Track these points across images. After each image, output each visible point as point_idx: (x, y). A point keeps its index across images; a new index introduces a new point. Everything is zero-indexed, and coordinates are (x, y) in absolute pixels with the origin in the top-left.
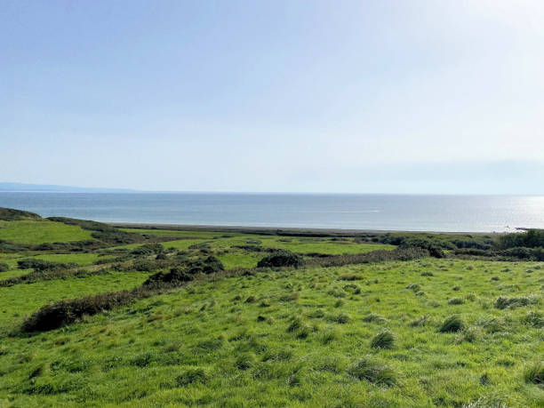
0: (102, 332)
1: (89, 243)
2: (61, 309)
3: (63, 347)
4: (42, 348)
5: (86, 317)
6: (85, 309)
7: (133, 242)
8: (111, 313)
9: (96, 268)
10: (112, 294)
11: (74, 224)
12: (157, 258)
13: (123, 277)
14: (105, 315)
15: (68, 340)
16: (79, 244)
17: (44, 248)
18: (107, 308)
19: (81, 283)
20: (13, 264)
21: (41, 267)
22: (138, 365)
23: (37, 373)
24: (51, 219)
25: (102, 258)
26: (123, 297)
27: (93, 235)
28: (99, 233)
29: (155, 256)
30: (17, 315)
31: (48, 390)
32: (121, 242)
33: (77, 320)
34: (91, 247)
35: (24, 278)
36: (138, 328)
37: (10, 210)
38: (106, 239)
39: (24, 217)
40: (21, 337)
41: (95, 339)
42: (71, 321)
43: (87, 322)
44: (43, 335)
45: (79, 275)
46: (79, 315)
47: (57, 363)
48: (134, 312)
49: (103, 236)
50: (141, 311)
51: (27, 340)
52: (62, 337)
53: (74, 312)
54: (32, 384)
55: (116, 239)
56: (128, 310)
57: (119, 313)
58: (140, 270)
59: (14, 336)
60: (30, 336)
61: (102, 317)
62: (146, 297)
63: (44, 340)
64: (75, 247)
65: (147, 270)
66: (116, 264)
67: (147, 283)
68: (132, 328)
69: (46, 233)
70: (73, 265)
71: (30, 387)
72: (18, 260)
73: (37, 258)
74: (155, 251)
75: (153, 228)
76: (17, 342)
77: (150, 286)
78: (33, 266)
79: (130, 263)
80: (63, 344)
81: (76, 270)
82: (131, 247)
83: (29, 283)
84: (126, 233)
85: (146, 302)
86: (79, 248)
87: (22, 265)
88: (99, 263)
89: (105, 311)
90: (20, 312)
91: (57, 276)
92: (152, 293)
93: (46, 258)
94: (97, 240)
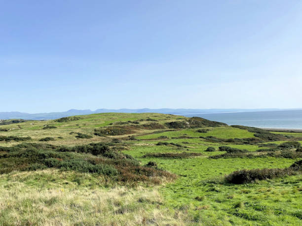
0: (268, 191)
1: (252, 140)
2: (244, 174)
3: (248, 195)
4: (237, 193)
5: (257, 181)
6: (257, 176)
7: (279, 140)
8: (272, 181)
9: (258, 154)
10: (271, 170)
11: (244, 129)
12: (297, 151)
13: (275, 160)
14: (269, 181)
15: (250, 192)
16: (248, 140)
17: (230, 141)
18: (269, 177)
19: (250, 161)
20: (217, 148)
21: (230, 151)
22: (297, 217)
23: (238, 206)
24: (233, 126)
25: (261, 148)
26: (278, 172)
27: (255, 135)
28: (258, 134)
29: (295, 149)
30: (221, 174)
31: (246, 217)
32: (271, 140)
33: (253, 182)
34: (254, 141)
35: (223, 156)
36: (292, 194)
37: (213, 122)
38: (263, 138)
39: (220, 125)
40: (225, 185)
41: (265, 194)
42: (250, 182)
43: (258, 184)
44: (236, 186)
45: (250, 157)
46: (253, 179)
47: (247, 203)
48: (287, 183)
49: (260, 136)
50: (291, 183)
51: (228, 187)
52: (245, 189)
53: (250, 176)
54: (236, 211)
55: (269, 138)
56: (282, 181)
57: (276, 182)
58: (286, 157)
59: (222, 184)
60: (229, 186)
61: (267, 182)
62: (294, 175)
63: (236, 189)
64: (245, 141)
65: (290, 157)
66: (270, 152)
67: (293, 166)
68: (287, 193)
69: (231, 133)
70: (245, 151)
71: (236, 212)
72: (219, 146)
73: (228, 146)
74: (295, 146)
75: (292, 132)
76: (224, 187)
77: (296, 168)
78: (226, 150)
79: (279, 152)
80: (247, 193)
81: (248, 154)
82: (279, 143)
83: (225, 158)
84: (274, 134)
85: (294, 178)
86: (248, 141)
87: (221, 149)
88: (259, 151)
89: (268, 179)
90: (223, 172)
91: (239, 156)
92: (298, 173)
93: (232, 146)
94: (257, 138)
